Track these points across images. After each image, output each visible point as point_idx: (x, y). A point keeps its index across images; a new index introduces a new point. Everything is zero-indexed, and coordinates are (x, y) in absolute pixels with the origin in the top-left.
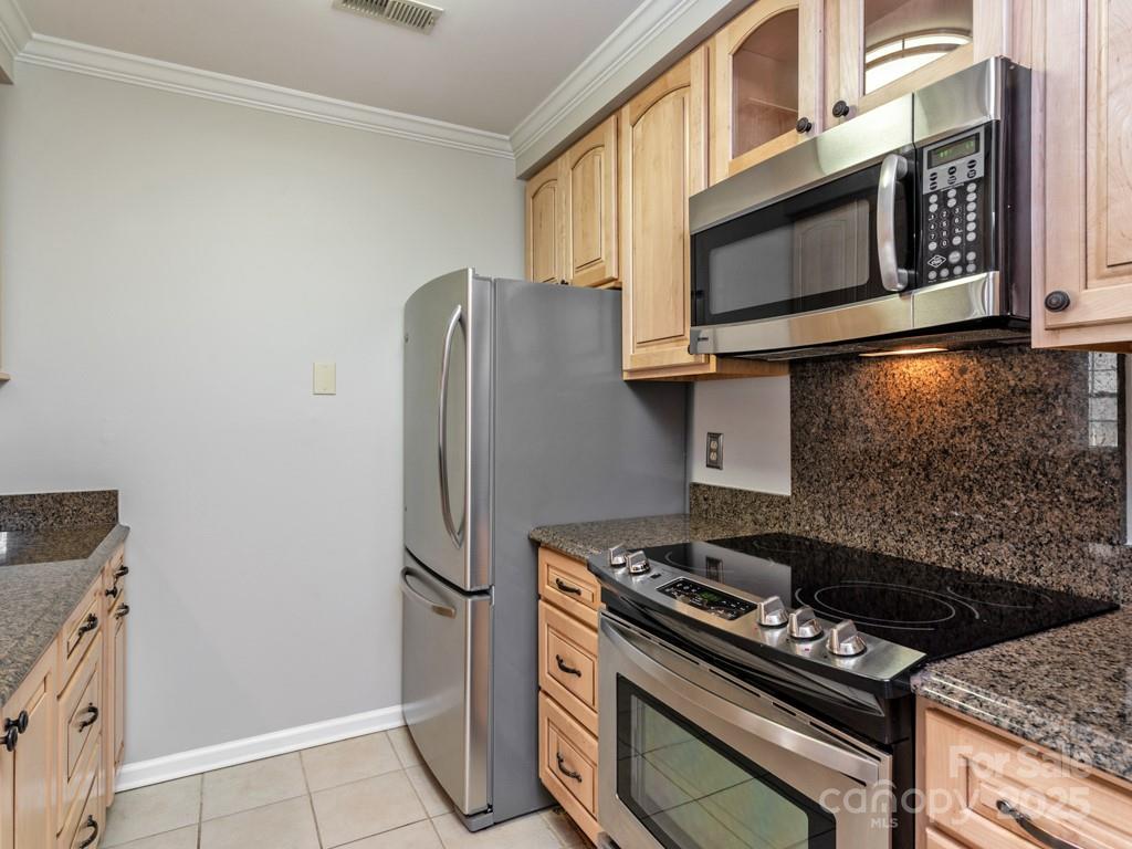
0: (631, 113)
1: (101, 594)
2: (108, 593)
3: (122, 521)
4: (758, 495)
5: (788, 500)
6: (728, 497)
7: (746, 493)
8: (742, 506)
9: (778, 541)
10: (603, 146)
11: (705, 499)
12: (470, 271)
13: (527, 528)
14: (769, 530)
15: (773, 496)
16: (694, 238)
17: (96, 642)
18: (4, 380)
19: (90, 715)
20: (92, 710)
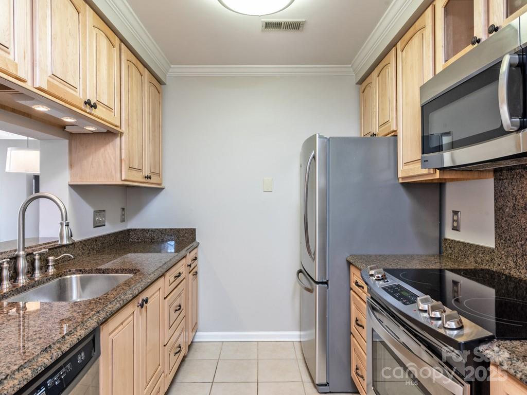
0: (401, 45)
1: (185, 266)
2: (188, 266)
3: (197, 240)
4: (478, 247)
5: (493, 250)
6: (462, 247)
7: (471, 245)
8: (469, 252)
9: (488, 274)
10: (389, 63)
11: (450, 248)
12: (317, 135)
13: (347, 255)
14: (483, 267)
15: (485, 247)
16: (422, 107)
17: (183, 282)
18: (163, 188)
19: (179, 308)
20: (180, 306)
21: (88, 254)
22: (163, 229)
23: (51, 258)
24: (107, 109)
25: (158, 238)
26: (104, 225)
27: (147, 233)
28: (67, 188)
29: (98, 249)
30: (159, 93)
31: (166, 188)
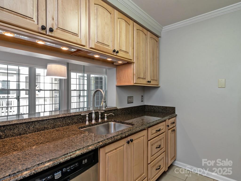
1: (164, 126)
2: (167, 126)
3: (176, 113)
17: (163, 134)
18: (160, 87)
19: (159, 146)
20: (160, 146)
21: (124, 114)
22: (159, 106)
23: (106, 115)
24: (125, 53)
25: (157, 110)
26: (133, 103)
27: (152, 107)
28: (115, 87)
29: (129, 113)
30: (157, 42)
31: (161, 87)
